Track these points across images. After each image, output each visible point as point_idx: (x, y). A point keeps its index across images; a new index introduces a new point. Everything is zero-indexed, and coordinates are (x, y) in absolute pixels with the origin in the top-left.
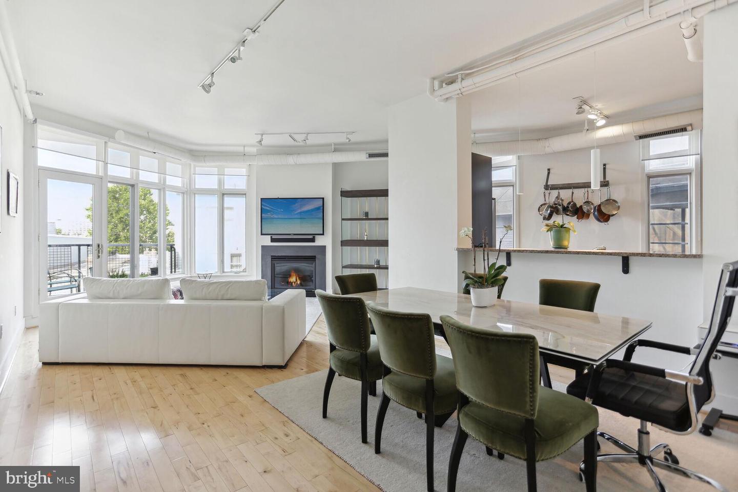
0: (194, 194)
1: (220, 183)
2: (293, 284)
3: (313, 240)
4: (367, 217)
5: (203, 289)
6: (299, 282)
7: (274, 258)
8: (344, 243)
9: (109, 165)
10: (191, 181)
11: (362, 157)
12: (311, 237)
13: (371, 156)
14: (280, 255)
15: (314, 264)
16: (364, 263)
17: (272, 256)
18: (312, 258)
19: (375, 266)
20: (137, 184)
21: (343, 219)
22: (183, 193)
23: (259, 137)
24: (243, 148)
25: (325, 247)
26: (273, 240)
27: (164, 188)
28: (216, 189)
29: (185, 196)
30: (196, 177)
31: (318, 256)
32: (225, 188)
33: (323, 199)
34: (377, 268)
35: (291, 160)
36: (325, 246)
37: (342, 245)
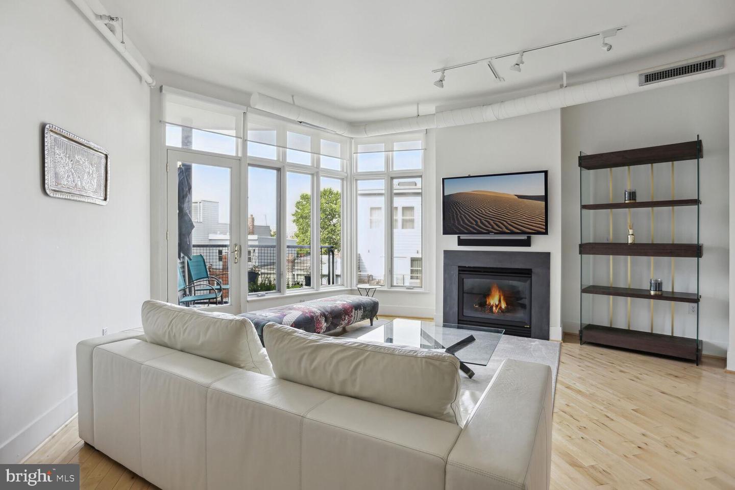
0: (357, 180)
1: (389, 162)
2: (494, 308)
3: (527, 243)
4: (633, 201)
5: (302, 357)
6: (503, 305)
7: (463, 270)
8: (585, 249)
9: (248, 142)
10: (352, 163)
11: (630, 84)
12: (524, 237)
13: (650, 78)
14: (472, 266)
15: (529, 282)
16: (622, 285)
17: (459, 267)
18: (525, 274)
19: (652, 293)
20: (284, 166)
21: (584, 207)
22: (343, 179)
23: (438, 76)
24: (415, 107)
25: (547, 256)
26: (461, 242)
27: (317, 173)
28: (382, 172)
29: (345, 182)
30: (359, 159)
31: (535, 270)
32: (395, 169)
33: (546, 172)
34: (656, 297)
35: (490, 114)
36: (549, 253)
37: (581, 253)
